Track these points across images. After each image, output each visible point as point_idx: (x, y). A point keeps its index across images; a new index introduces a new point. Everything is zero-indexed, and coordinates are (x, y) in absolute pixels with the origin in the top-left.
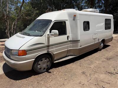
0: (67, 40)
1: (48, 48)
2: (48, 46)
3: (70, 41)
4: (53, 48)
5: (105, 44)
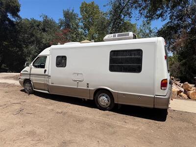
1: (30, 76)
3: (47, 75)
5: (115, 102)
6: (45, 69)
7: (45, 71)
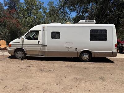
0: (38, 44)
1: (22, 46)
2: (23, 45)
3: (41, 45)
4: (25, 46)
5: (93, 57)
6: (38, 40)
7: (39, 42)
